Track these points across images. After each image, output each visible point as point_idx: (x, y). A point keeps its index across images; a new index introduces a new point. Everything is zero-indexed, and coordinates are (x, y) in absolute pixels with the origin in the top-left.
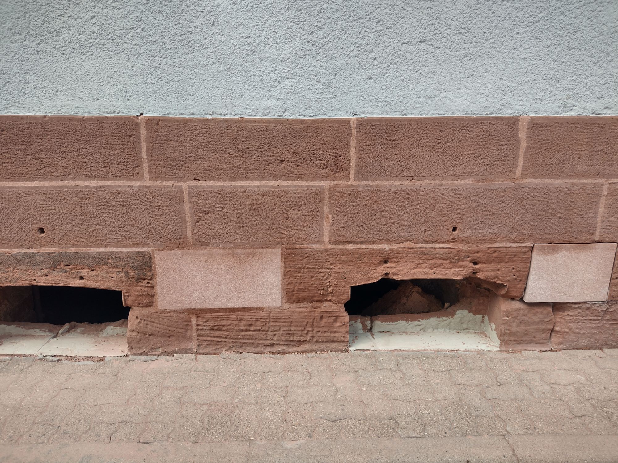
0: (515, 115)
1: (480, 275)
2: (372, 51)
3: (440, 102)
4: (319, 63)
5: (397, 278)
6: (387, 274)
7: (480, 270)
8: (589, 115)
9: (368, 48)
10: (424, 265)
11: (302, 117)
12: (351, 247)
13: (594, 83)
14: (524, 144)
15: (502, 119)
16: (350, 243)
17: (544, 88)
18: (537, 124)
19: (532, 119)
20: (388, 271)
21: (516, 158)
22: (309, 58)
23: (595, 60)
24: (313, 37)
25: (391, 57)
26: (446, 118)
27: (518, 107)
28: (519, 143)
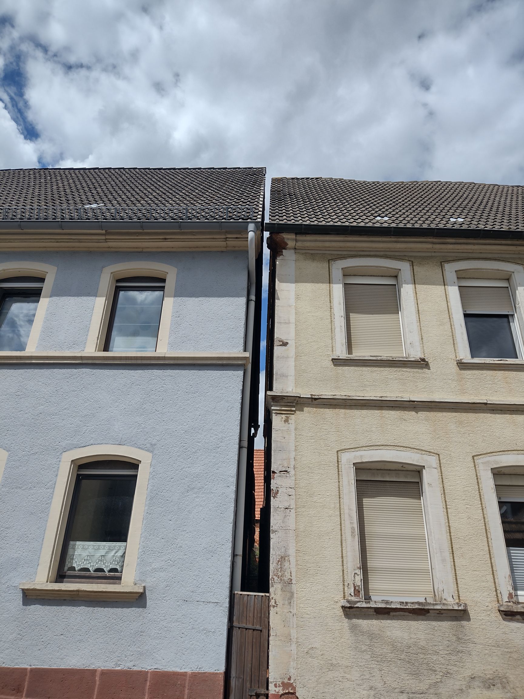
0: (95, 668)
2: (42, 638)
3: (65, 661)
4: (21, 643)
8: (127, 669)
9: (41, 637)
11: (9, 666)
13: (128, 654)
14: (98, 683)
15: (89, 670)
17: (108, 656)
18: (104, 673)
19: (102, 670)
21: (94, 690)
22: (18, 641)
23: (129, 644)
24: (21, 632)
25: (49, 641)
26: (66, 669)
27: (97, 665)
28: (96, 682)
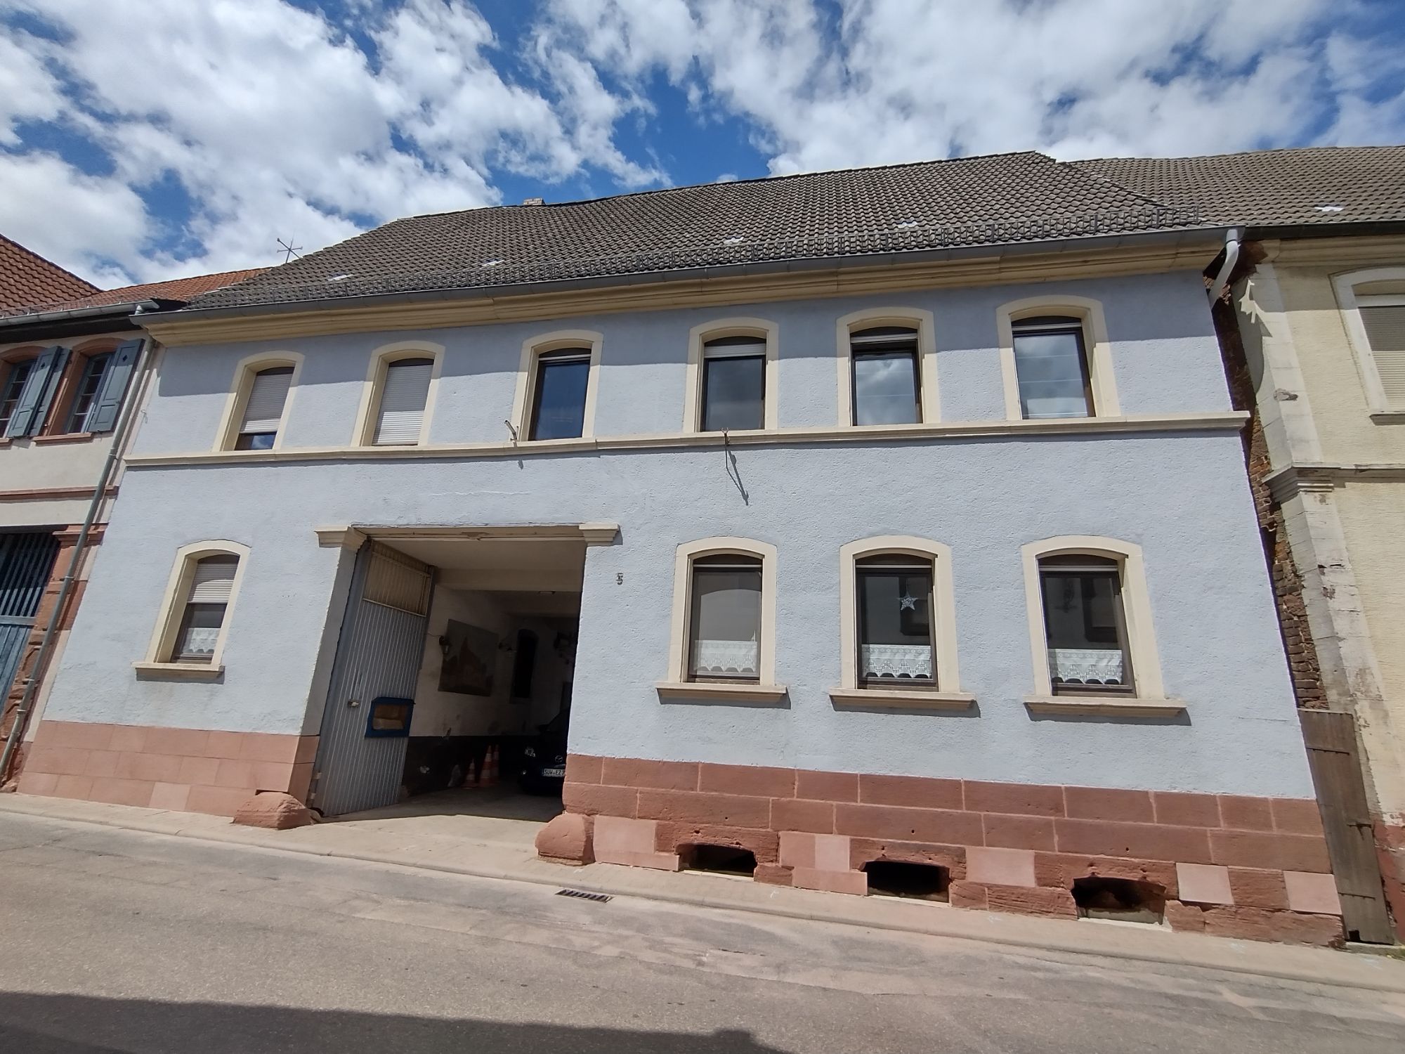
0: (1146, 790)
1: (1148, 879)
5: (1099, 876)
6: (1093, 873)
7: (1148, 876)
10: (1114, 870)
12: (1070, 854)
14: (1154, 805)
16: (1069, 852)
19: (1155, 792)
20: (1094, 871)
